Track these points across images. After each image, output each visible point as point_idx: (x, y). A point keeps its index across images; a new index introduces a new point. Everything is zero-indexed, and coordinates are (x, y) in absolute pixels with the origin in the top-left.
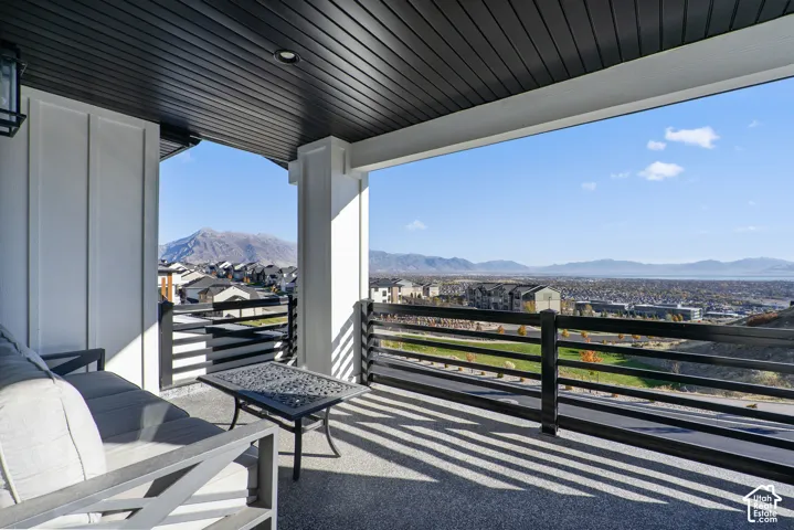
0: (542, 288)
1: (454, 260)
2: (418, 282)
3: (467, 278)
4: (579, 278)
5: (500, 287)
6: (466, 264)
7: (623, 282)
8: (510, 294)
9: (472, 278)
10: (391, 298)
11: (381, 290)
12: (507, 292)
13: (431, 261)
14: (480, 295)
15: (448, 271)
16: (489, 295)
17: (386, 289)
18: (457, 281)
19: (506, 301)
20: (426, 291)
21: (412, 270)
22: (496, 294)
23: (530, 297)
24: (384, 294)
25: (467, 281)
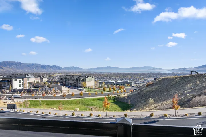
0: (88, 77)
1: (54, 66)
2: (38, 76)
3: (60, 73)
4: (100, 73)
5: (72, 77)
6: (59, 68)
7: (113, 74)
8: (77, 79)
9: (61, 73)
10: (23, 84)
11: (18, 80)
12: (75, 79)
13: (44, 67)
14: (65, 80)
15: (51, 71)
16: (69, 80)
17: (21, 80)
18: (55, 75)
19: (75, 82)
20: (41, 79)
21: (35, 71)
22: (71, 80)
23: (84, 81)
24: (20, 82)
25: (59, 75)
